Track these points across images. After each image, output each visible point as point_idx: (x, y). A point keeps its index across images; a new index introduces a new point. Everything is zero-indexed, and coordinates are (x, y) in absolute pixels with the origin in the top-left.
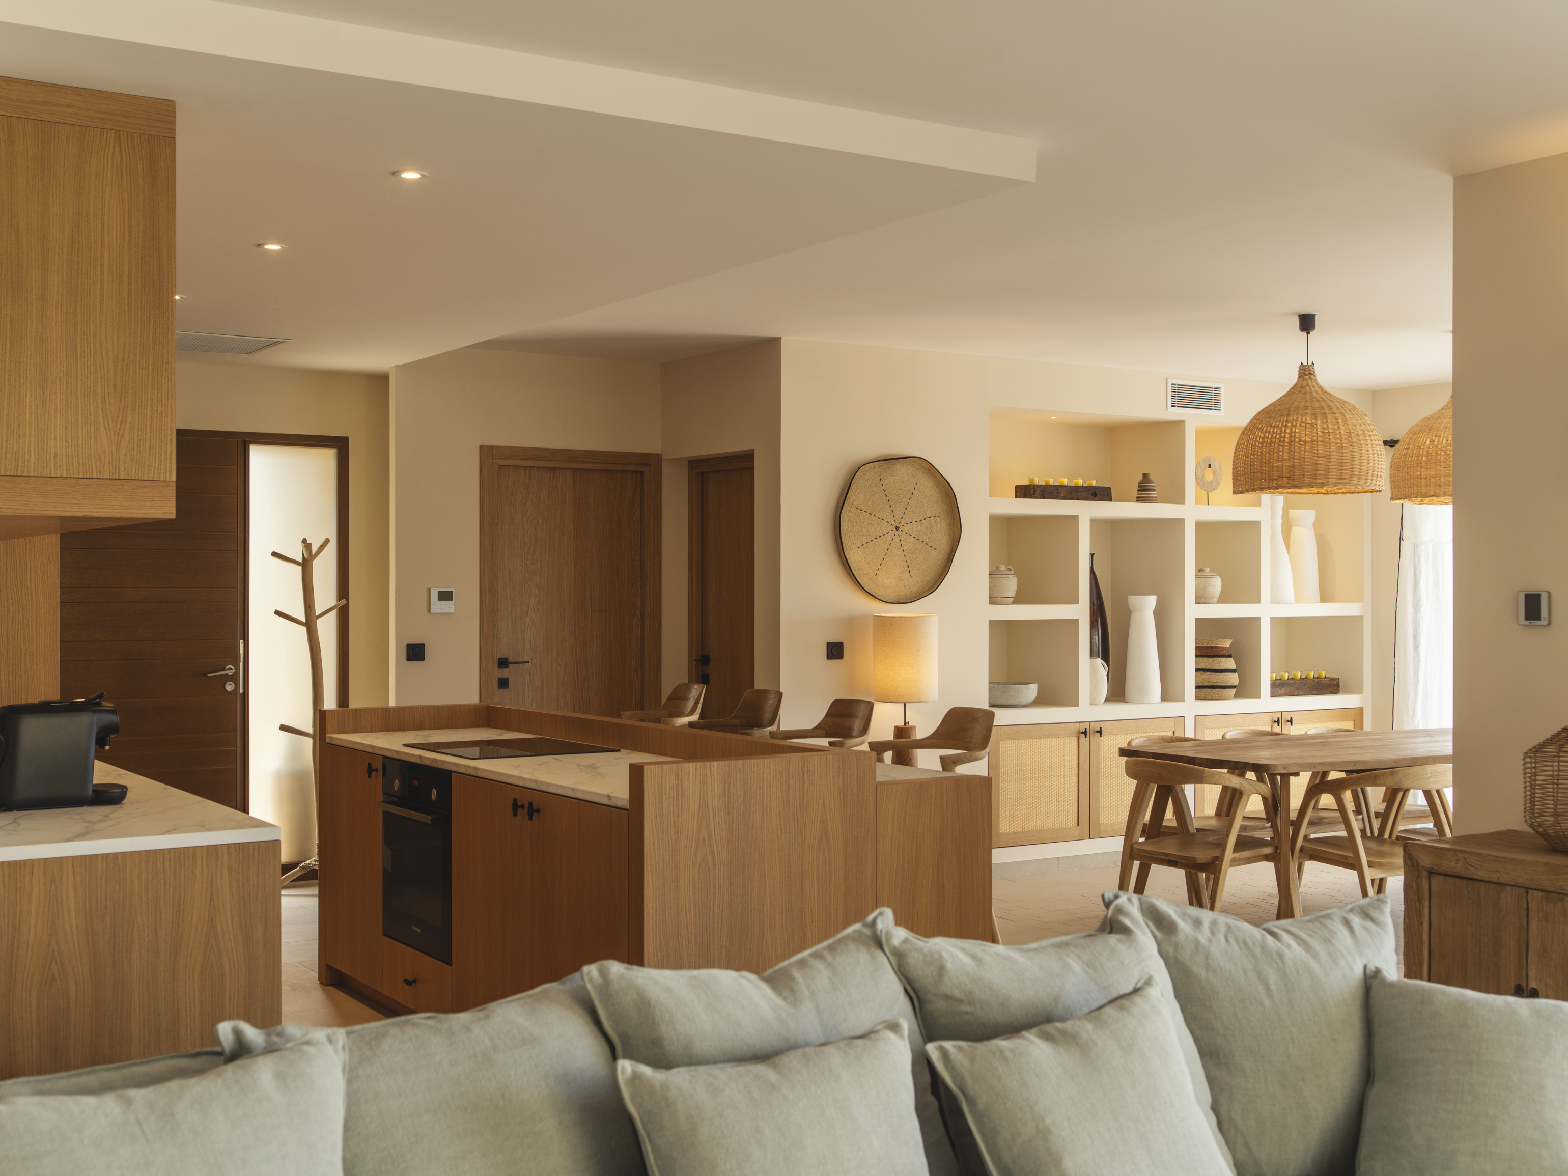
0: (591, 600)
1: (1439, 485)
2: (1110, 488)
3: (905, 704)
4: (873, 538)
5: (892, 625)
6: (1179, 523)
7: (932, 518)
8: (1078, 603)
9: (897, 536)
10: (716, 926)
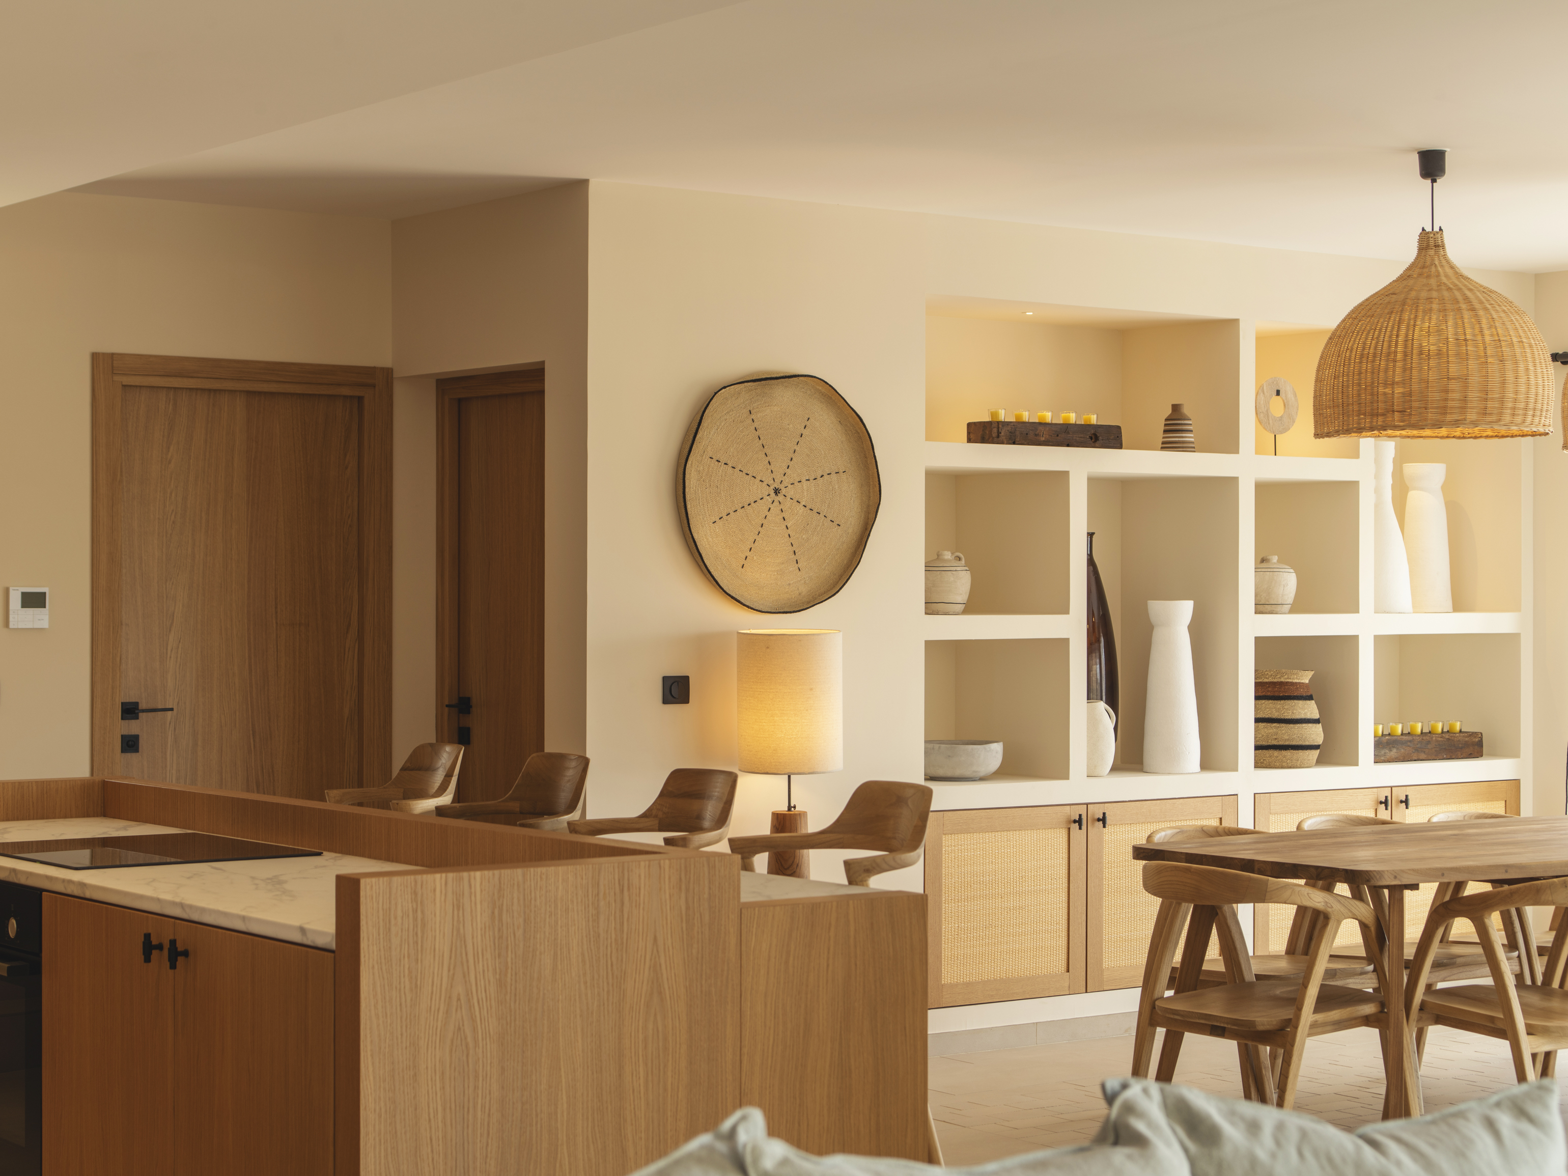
0: (276, 608)
2: (1119, 428)
3: (789, 777)
4: (738, 507)
5: (768, 648)
6: (1231, 483)
7: (834, 476)
8: (1069, 614)
9: (776, 503)
10: (478, 1141)
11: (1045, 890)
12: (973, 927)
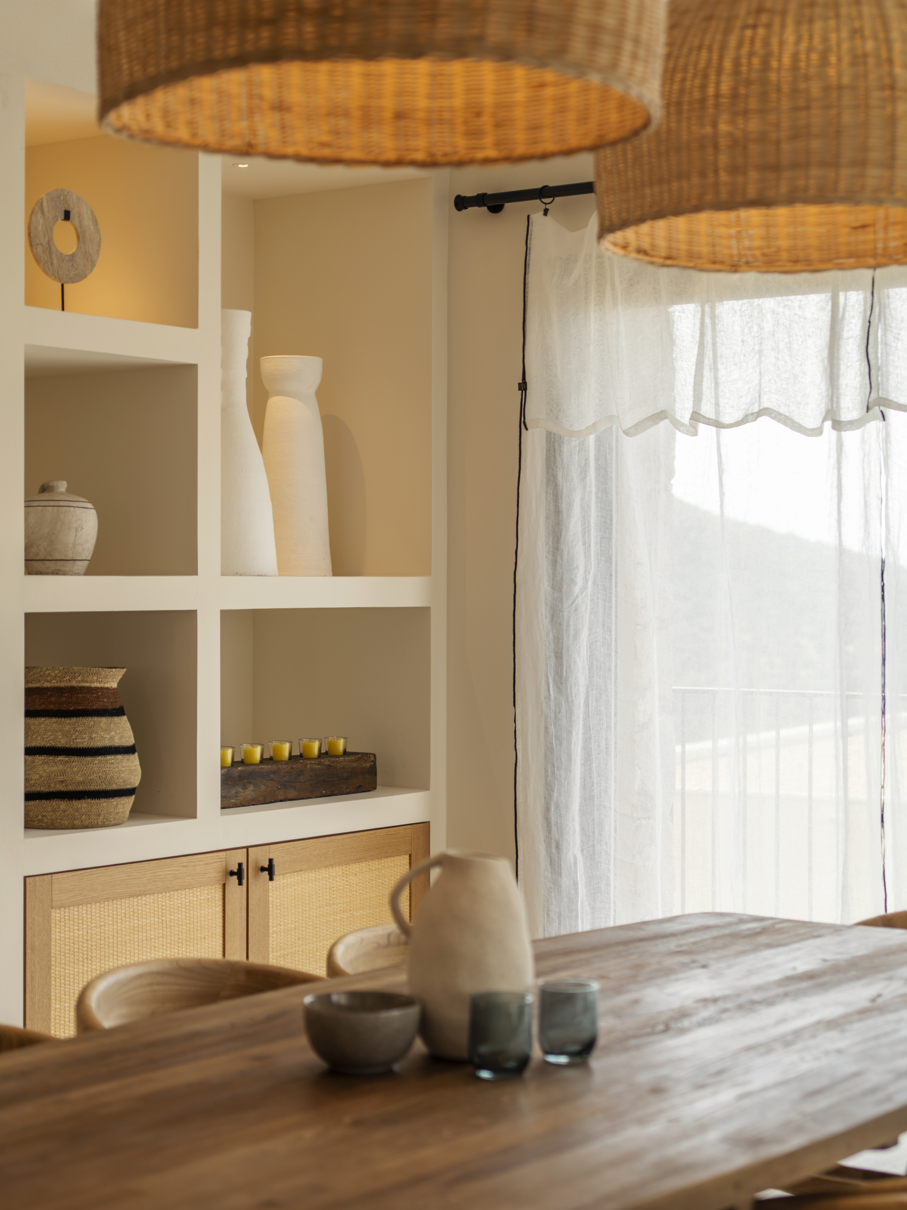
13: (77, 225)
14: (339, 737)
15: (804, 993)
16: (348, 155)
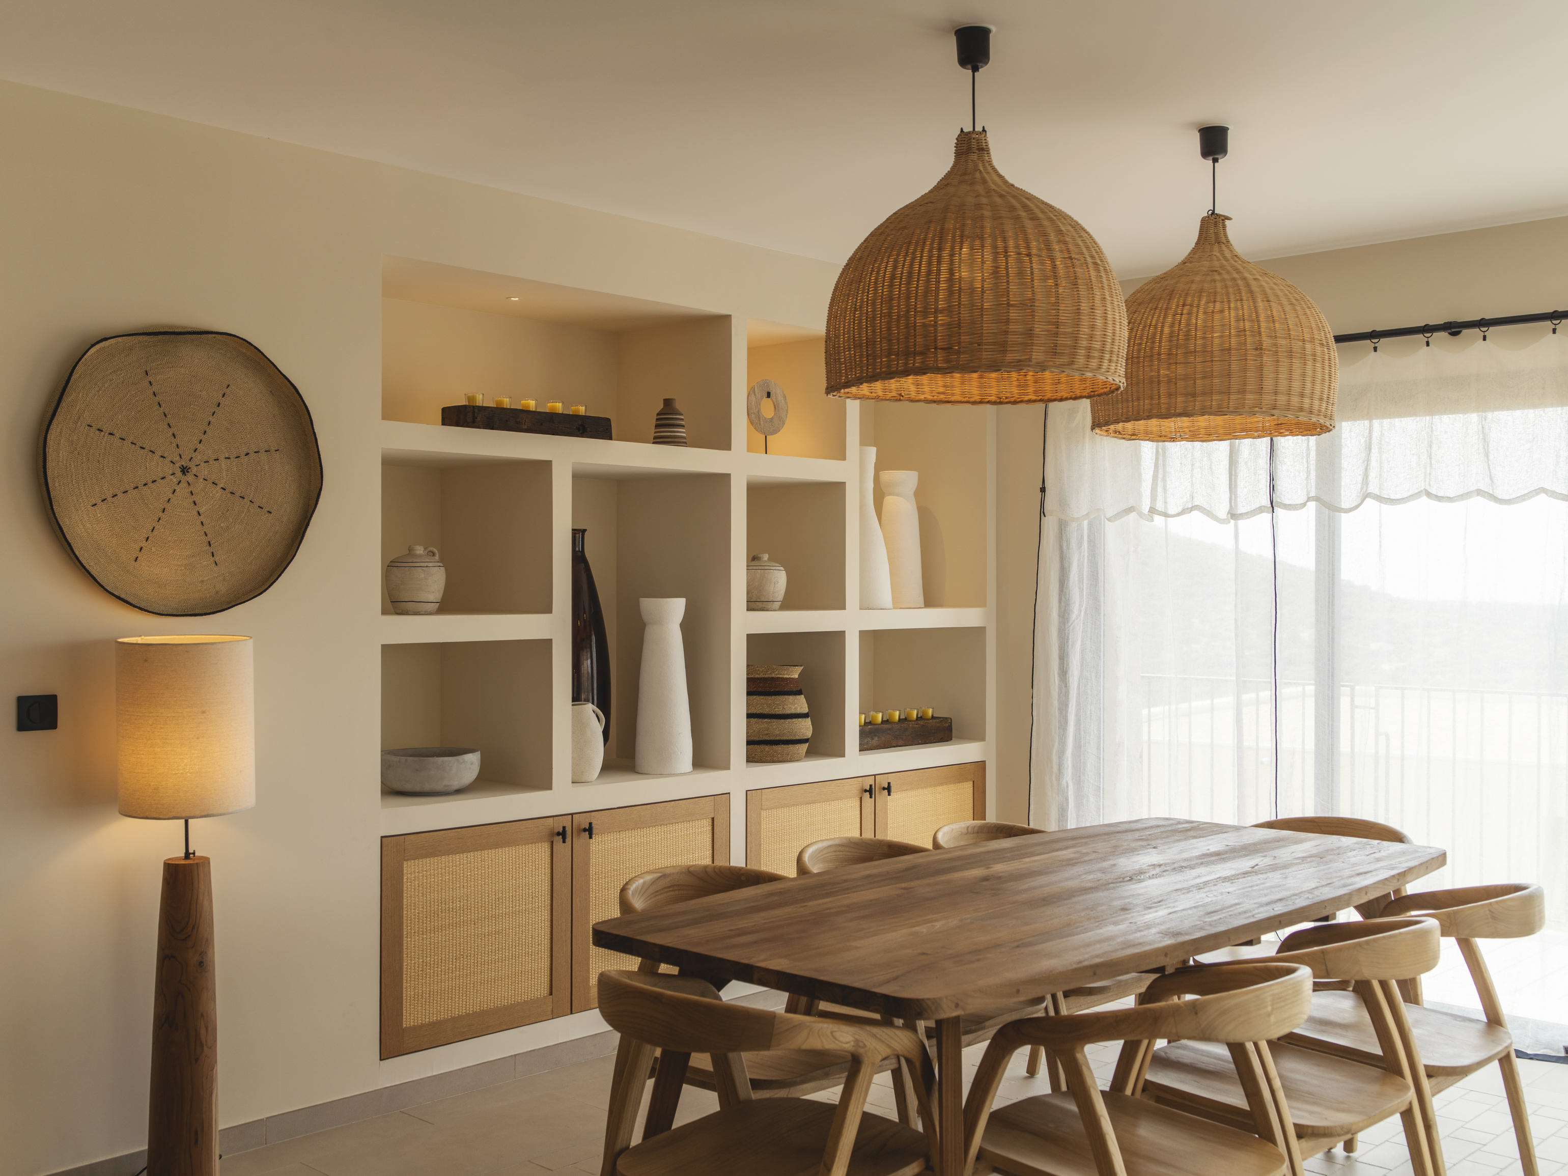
1: (1194, 395)
2: (608, 420)
3: (186, 821)
4: (128, 487)
6: (723, 480)
7: (263, 456)
8: (552, 613)
9: (184, 484)
11: (525, 910)
12: (441, 959)
13: (774, 400)
14: (929, 708)
15: (1213, 863)
16: (953, 399)
